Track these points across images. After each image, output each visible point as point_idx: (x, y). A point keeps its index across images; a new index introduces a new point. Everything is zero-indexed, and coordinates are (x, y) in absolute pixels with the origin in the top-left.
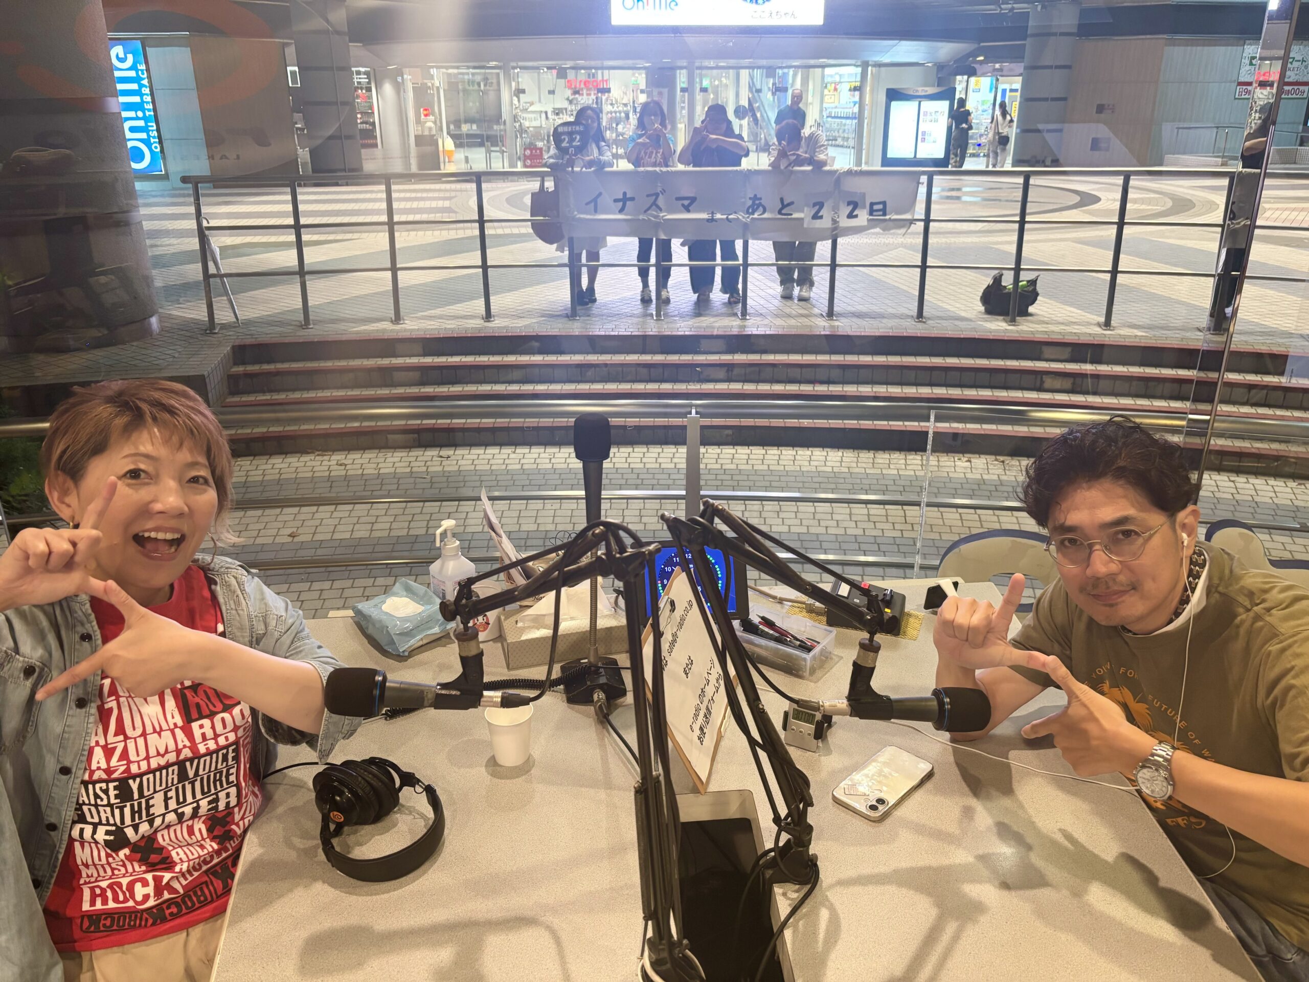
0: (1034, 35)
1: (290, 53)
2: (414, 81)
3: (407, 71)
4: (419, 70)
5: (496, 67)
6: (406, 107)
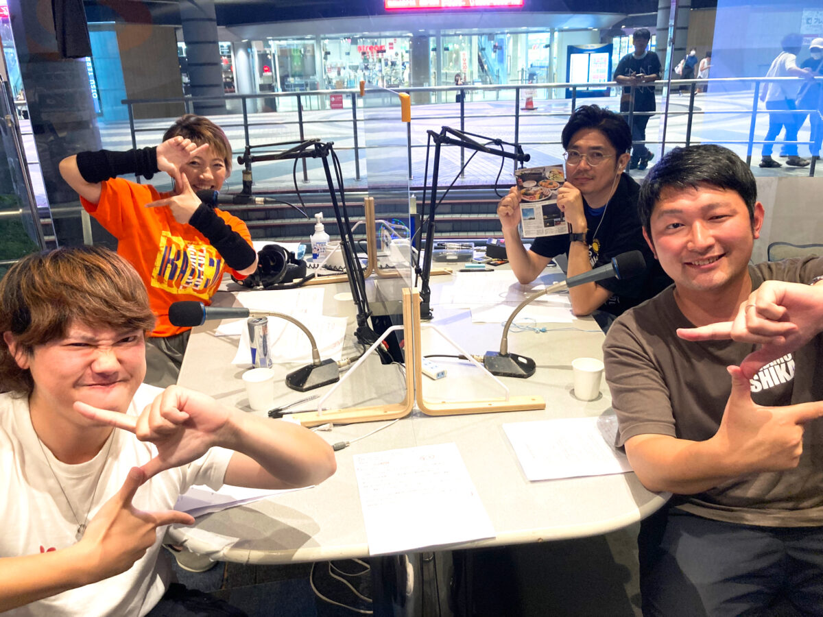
0: (663, 8)
1: (180, 34)
2: (259, 50)
3: (254, 43)
4: (261, 42)
5: (311, 39)
6: (253, 67)
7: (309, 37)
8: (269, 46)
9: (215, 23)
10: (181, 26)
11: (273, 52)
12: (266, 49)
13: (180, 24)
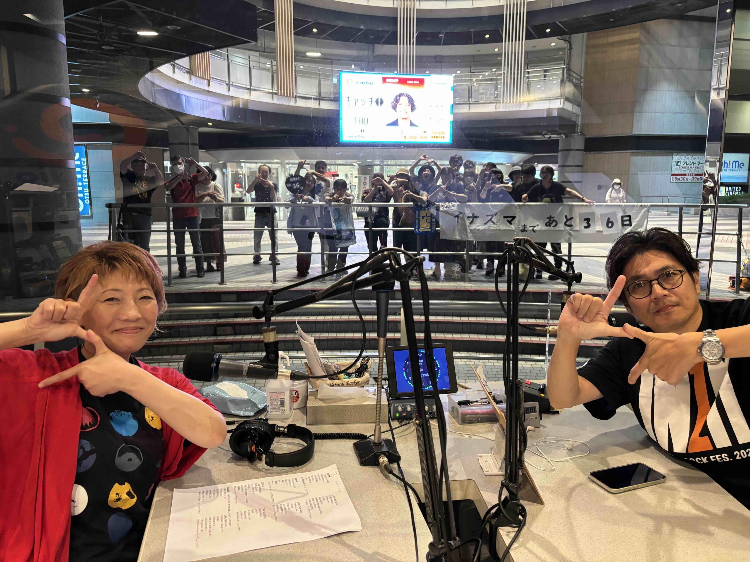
0: (562, 150)
1: (167, 155)
2: (232, 170)
3: (228, 164)
4: (235, 163)
5: (277, 163)
6: (227, 184)
7: (276, 161)
8: (242, 167)
9: (198, 147)
10: (168, 149)
11: (244, 172)
12: (239, 170)
13: (168, 147)
